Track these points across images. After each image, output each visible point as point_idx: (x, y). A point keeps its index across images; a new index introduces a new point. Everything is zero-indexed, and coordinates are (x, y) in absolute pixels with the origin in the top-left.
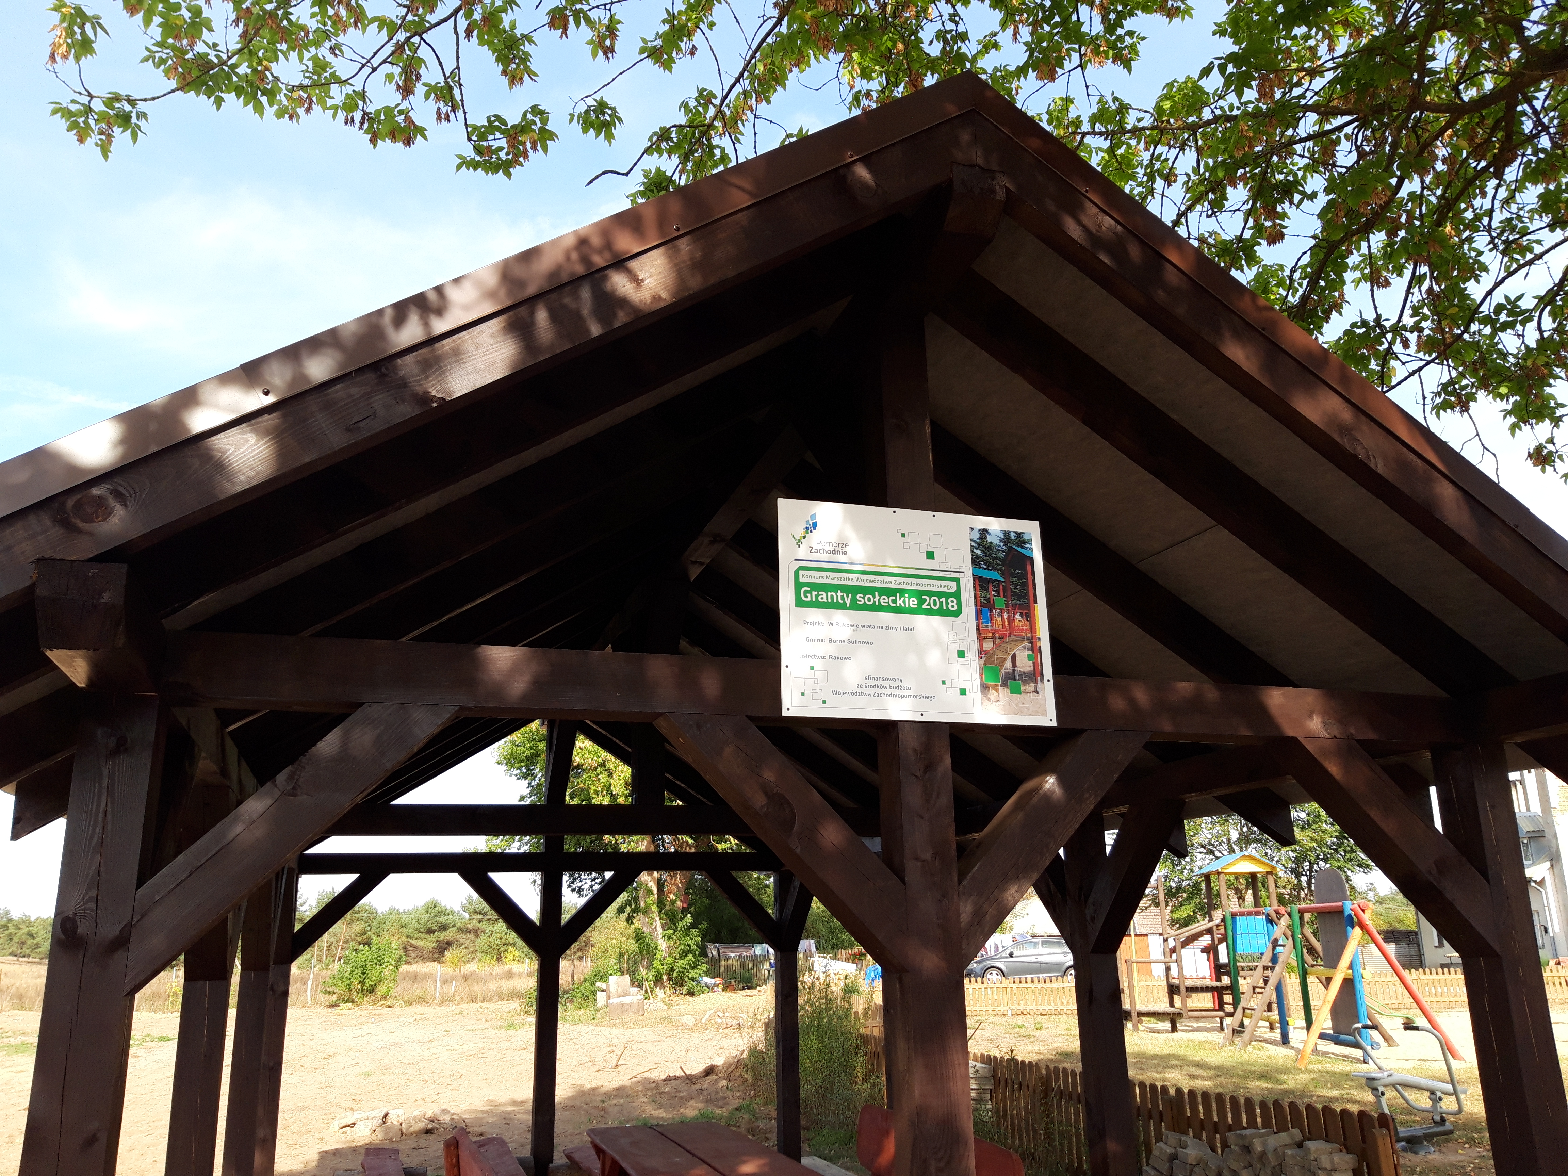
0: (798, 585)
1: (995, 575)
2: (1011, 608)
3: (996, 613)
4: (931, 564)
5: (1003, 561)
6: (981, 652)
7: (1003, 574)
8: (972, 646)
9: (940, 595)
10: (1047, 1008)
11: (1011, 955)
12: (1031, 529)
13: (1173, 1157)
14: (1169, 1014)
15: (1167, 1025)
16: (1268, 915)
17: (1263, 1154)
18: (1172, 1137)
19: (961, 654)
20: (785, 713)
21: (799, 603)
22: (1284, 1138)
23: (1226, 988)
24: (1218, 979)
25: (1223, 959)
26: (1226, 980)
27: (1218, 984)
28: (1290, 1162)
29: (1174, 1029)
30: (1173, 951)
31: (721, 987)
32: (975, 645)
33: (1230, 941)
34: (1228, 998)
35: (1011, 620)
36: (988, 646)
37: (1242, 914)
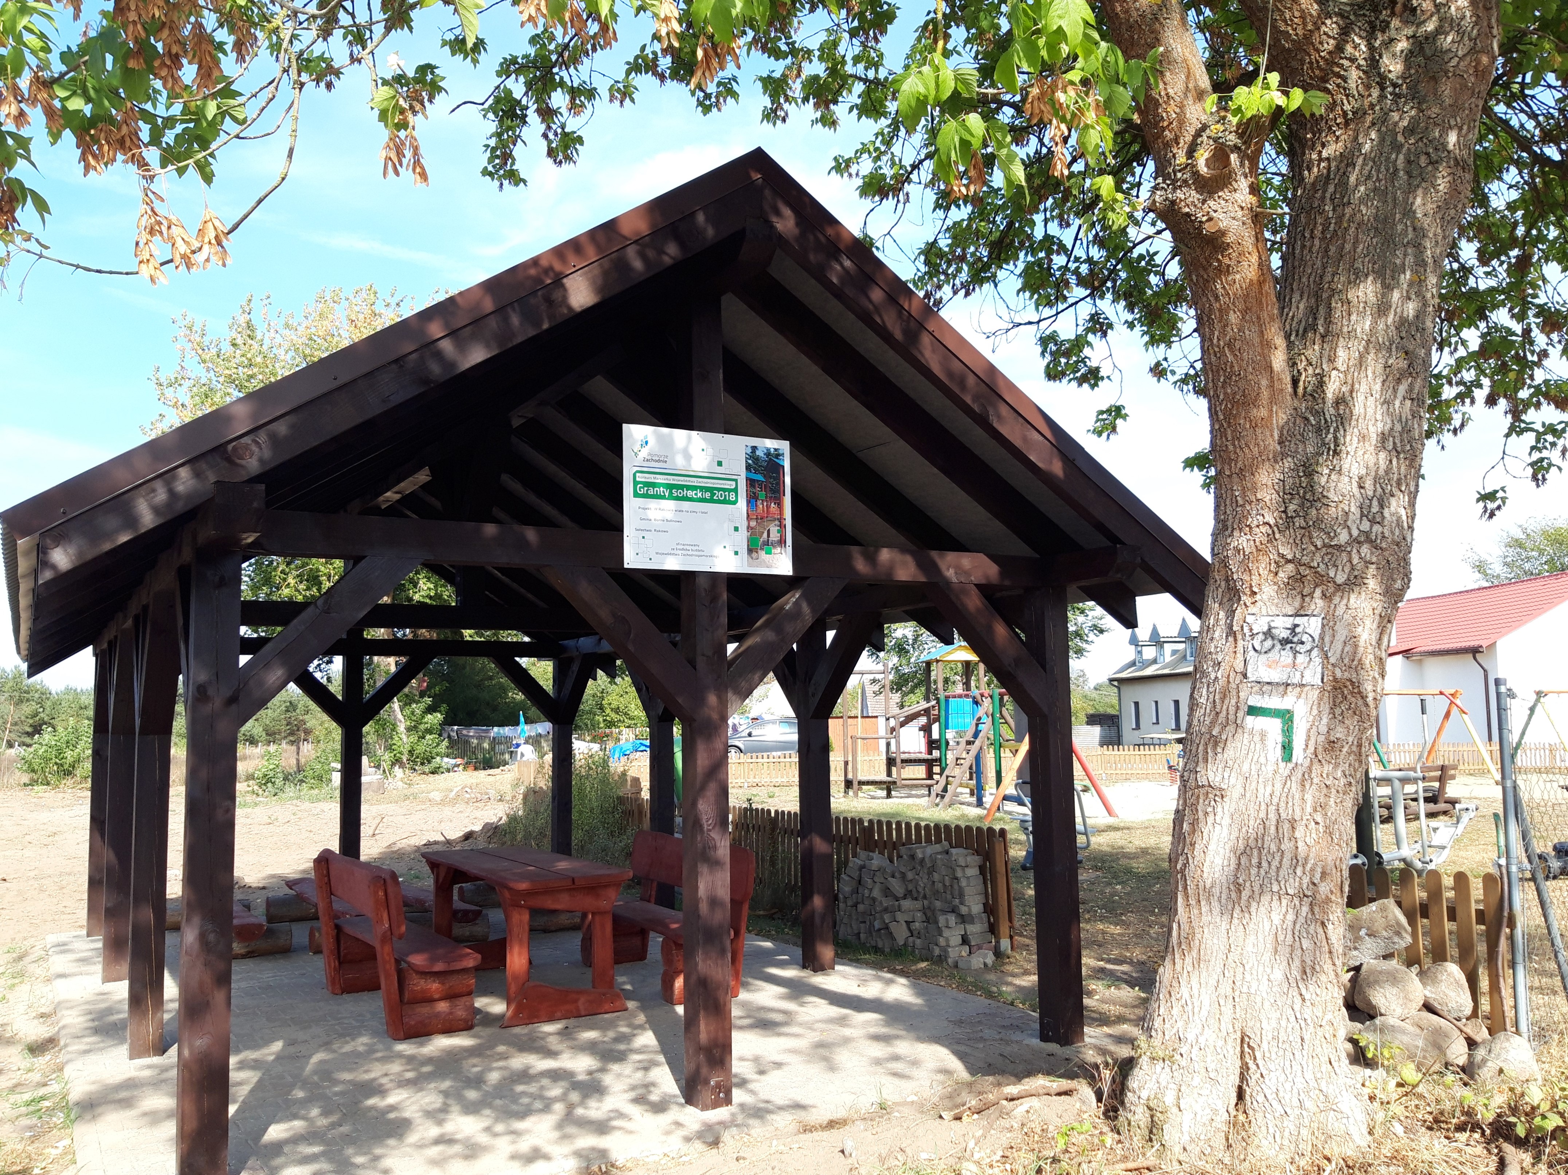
0: (636, 483)
1: (759, 477)
2: (769, 499)
3: (759, 502)
4: (719, 469)
5: (766, 468)
6: (749, 528)
7: (765, 477)
8: (743, 524)
9: (724, 490)
10: (779, 780)
11: (750, 735)
12: (784, 446)
13: (862, 867)
14: (885, 782)
15: (884, 793)
16: (974, 698)
17: (923, 859)
18: (863, 854)
19: (736, 529)
20: (626, 566)
21: (636, 495)
22: (938, 848)
23: (936, 760)
24: (930, 753)
25: (935, 735)
26: (936, 754)
27: (929, 757)
28: (939, 863)
29: (889, 796)
30: (893, 730)
31: (461, 767)
32: (745, 523)
33: (942, 719)
34: (936, 769)
35: (768, 507)
36: (753, 524)
37: (954, 697)
